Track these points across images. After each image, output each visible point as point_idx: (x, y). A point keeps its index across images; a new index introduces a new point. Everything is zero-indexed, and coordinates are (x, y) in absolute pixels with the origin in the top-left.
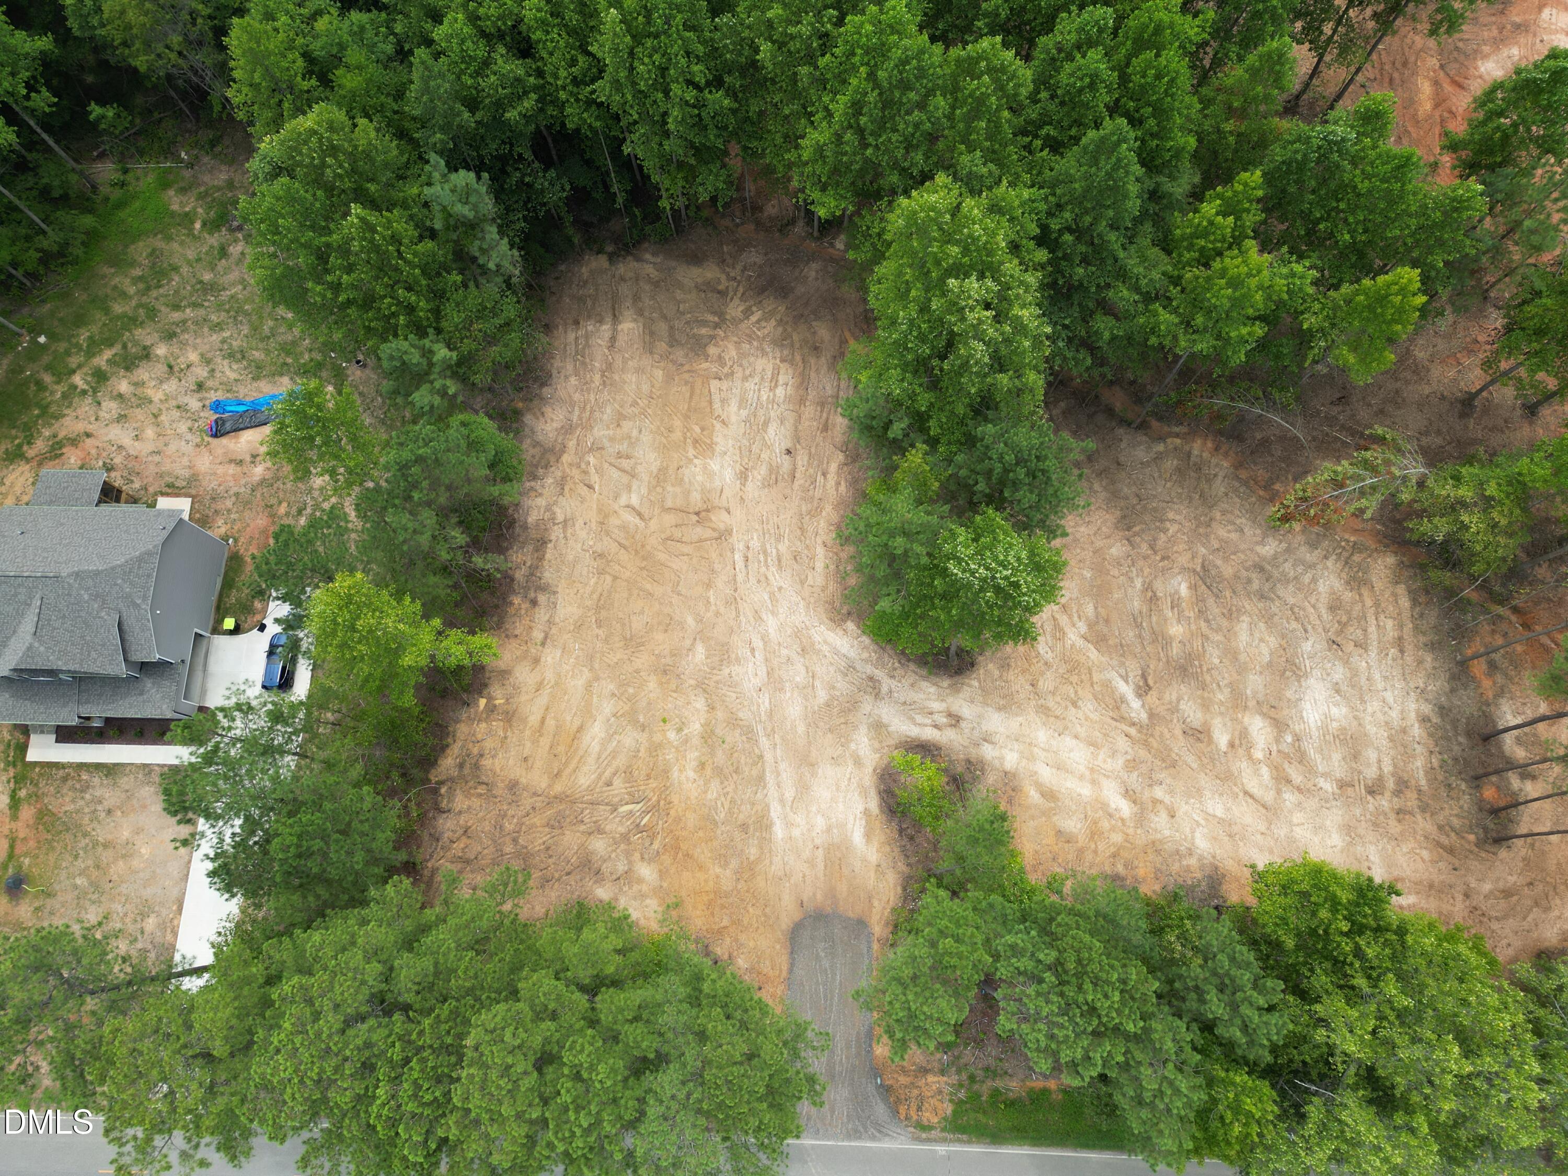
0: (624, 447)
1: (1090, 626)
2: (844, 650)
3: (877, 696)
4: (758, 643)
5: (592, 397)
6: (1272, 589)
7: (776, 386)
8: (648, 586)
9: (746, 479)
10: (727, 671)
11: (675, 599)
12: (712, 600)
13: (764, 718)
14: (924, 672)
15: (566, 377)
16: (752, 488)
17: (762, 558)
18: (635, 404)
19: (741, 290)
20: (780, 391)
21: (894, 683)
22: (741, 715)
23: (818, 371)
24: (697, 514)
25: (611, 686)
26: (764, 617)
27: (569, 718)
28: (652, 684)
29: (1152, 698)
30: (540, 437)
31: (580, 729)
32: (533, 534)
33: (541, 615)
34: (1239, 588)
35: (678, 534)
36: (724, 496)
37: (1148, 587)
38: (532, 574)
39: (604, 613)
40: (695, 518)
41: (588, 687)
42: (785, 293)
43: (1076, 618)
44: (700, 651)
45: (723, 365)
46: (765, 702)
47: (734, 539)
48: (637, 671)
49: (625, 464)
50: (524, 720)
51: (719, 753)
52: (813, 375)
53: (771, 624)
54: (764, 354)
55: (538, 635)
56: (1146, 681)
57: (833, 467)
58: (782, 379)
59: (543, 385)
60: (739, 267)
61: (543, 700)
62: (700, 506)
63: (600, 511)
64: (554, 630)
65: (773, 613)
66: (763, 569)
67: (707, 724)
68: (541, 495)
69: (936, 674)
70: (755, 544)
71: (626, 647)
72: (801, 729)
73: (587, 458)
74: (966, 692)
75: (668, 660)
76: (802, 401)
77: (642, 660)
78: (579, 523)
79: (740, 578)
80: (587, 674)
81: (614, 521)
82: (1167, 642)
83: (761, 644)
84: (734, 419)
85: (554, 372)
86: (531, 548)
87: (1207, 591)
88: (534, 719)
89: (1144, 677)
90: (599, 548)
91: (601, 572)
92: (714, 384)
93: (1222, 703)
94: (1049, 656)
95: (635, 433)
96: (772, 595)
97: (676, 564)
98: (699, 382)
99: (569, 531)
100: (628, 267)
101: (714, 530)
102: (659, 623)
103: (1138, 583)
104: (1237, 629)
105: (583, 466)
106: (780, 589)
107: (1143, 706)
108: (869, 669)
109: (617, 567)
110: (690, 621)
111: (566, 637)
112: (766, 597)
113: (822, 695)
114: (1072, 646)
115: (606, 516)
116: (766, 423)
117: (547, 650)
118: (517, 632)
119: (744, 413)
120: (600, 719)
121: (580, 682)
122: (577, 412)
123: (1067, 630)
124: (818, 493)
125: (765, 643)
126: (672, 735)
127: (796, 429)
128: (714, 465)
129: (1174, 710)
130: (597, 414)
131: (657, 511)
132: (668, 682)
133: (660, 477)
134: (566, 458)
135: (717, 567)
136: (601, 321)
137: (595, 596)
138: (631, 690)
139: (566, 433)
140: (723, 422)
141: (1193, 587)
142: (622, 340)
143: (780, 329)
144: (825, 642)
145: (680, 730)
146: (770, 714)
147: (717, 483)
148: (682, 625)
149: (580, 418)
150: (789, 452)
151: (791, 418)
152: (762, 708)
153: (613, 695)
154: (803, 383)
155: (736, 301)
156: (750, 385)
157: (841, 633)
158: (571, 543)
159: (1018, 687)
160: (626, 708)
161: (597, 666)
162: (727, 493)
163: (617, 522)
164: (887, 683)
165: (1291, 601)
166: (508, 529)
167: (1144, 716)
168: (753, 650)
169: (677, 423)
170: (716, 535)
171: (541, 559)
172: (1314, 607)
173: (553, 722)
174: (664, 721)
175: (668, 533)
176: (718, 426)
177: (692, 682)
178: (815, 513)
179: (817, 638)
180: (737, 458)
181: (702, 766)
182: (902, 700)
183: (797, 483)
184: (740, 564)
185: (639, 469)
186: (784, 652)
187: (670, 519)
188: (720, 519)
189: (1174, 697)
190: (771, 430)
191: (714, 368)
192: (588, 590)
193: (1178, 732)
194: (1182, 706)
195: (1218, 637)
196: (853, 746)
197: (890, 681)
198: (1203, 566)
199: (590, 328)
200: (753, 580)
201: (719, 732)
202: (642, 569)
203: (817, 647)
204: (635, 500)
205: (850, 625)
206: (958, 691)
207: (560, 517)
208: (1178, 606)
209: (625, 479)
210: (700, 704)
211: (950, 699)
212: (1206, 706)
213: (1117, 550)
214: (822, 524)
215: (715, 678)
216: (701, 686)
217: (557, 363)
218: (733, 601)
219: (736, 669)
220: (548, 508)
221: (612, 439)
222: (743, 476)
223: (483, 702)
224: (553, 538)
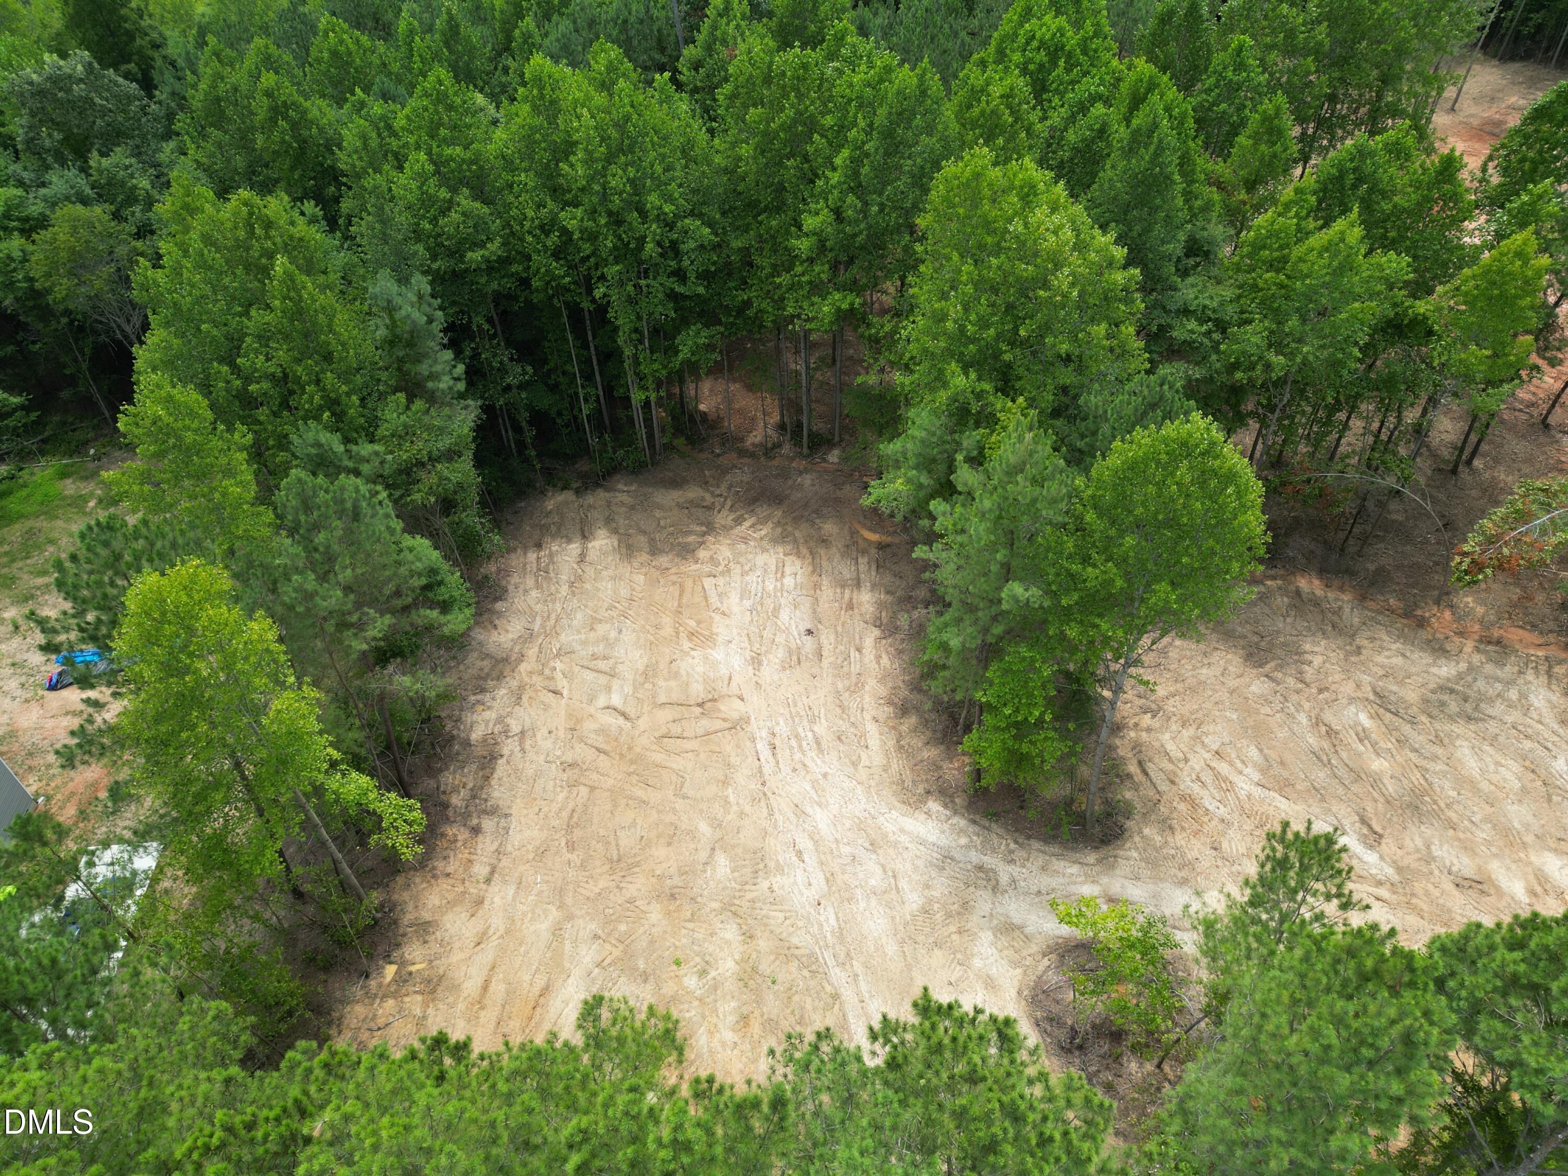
0: (600, 649)
1: (1264, 771)
2: (932, 838)
3: (995, 889)
4: (805, 843)
5: (558, 606)
6: (1476, 709)
7: (783, 576)
8: (640, 793)
9: (760, 663)
10: (765, 885)
11: (680, 804)
12: (732, 798)
13: (830, 940)
14: (1054, 849)
15: (526, 591)
16: (768, 673)
17: (794, 743)
18: (611, 608)
19: (729, 503)
20: (789, 581)
21: (1015, 870)
22: (795, 940)
23: (829, 559)
24: (701, 705)
25: (592, 926)
26: (809, 810)
27: (527, 978)
28: (655, 914)
29: (1389, 846)
30: (491, 648)
31: (545, 991)
32: (479, 751)
33: (486, 845)
34: (1435, 712)
35: (676, 729)
36: (734, 684)
37: (1317, 722)
38: (474, 797)
39: (577, 833)
40: (698, 710)
41: (557, 931)
42: (777, 499)
43: (1239, 765)
44: (723, 864)
45: (717, 564)
46: (829, 917)
47: (753, 727)
48: (631, 901)
49: (602, 665)
50: (455, 988)
51: (769, 998)
52: (824, 563)
53: (821, 819)
54: (764, 550)
55: (480, 870)
56: (1370, 827)
57: (869, 642)
58: (788, 570)
59: (497, 599)
60: (724, 486)
61: (487, 955)
62: (703, 696)
63: (570, 716)
64: (505, 862)
65: (820, 805)
66: (798, 756)
67: (744, 960)
68: (489, 708)
69: (1073, 849)
70: (783, 729)
71: (612, 872)
72: (891, 948)
73: (552, 664)
74: (1124, 867)
75: (677, 881)
76: (816, 586)
77: (637, 886)
78: (542, 733)
79: (767, 770)
80: (554, 913)
81: (589, 726)
82: (1375, 781)
83: (810, 845)
84: (736, 609)
85: (511, 588)
86: (474, 767)
87: (1395, 719)
88: (471, 987)
89: (1364, 821)
90: (569, 757)
91: (572, 785)
92: (708, 583)
93: (1488, 843)
94: (1223, 811)
95: (613, 634)
96: (814, 783)
97: (677, 763)
98: (689, 583)
99: (528, 743)
100: (597, 498)
101: (724, 720)
102: (659, 836)
103: (1303, 718)
104: (1458, 754)
105: (547, 672)
106: (825, 775)
107: (1382, 858)
108: (975, 857)
109: (595, 776)
110: (704, 828)
111: (522, 868)
112: (808, 788)
113: (914, 900)
114: (1249, 796)
115: (579, 721)
116: (776, 610)
117: (495, 888)
118: (450, 869)
119: (747, 604)
120: (577, 973)
121: (544, 927)
122: (539, 621)
123: (1234, 778)
124: (855, 669)
125: (816, 842)
126: (691, 982)
127: (814, 611)
128: (718, 654)
129: (1429, 859)
130: (565, 622)
131: (646, 708)
132: (679, 909)
133: (648, 674)
134: (523, 667)
135: (733, 760)
136: (569, 541)
137: (565, 814)
138: (623, 927)
139: (525, 642)
140: (723, 613)
141: (1376, 716)
142: (592, 555)
143: (779, 530)
144: (902, 830)
145: (703, 973)
146: (841, 935)
147: (724, 671)
148: (692, 834)
149: (543, 626)
150: (810, 632)
151: (806, 603)
152: (826, 927)
153: (596, 937)
154: (816, 570)
155: (725, 512)
156: (752, 578)
157: (923, 817)
158: (531, 755)
159: (1195, 854)
160: (617, 953)
161: (569, 901)
162: (736, 679)
163: (593, 726)
164: (1005, 873)
165: (1509, 719)
166: (443, 748)
167: (1390, 871)
168: (799, 854)
169: (667, 620)
170: (727, 725)
171: (487, 778)
172: (1540, 722)
173: (502, 987)
174: (678, 963)
175: (664, 730)
176: (717, 617)
177: (715, 905)
178: (857, 687)
179: (889, 828)
180: (747, 645)
181: (744, 1020)
182: (1034, 889)
183: (825, 663)
184: (765, 754)
185: (620, 667)
186: (846, 850)
187: (665, 715)
188: (732, 709)
189: (1419, 842)
190: (784, 615)
191: (707, 569)
192: (555, 807)
193: (1449, 886)
194: (1436, 851)
195: (1440, 767)
196: (977, 963)
197: (1010, 868)
198: (1376, 693)
199: (555, 548)
200: (786, 769)
201: (765, 967)
202: (629, 774)
203: (892, 838)
204: (616, 700)
205: (934, 806)
206: (1112, 867)
207: (515, 728)
208: (1367, 737)
209: (603, 680)
210: (730, 932)
211: (1105, 880)
212: (1468, 848)
213: (1258, 686)
214: (867, 699)
215: (749, 896)
216: (730, 909)
217: (515, 579)
218: (762, 796)
219: (778, 881)
220: (500, 720)
221: (584, 643)
222: (756, 661)
223: (390, 971)
224: (506, 752)
